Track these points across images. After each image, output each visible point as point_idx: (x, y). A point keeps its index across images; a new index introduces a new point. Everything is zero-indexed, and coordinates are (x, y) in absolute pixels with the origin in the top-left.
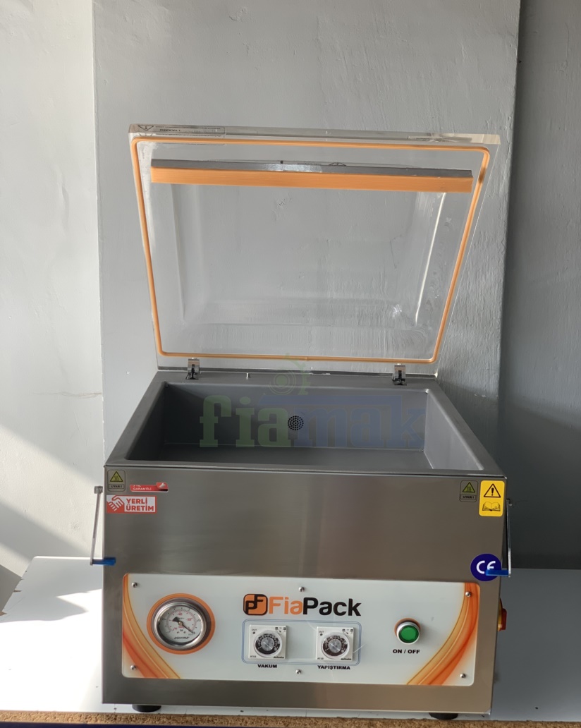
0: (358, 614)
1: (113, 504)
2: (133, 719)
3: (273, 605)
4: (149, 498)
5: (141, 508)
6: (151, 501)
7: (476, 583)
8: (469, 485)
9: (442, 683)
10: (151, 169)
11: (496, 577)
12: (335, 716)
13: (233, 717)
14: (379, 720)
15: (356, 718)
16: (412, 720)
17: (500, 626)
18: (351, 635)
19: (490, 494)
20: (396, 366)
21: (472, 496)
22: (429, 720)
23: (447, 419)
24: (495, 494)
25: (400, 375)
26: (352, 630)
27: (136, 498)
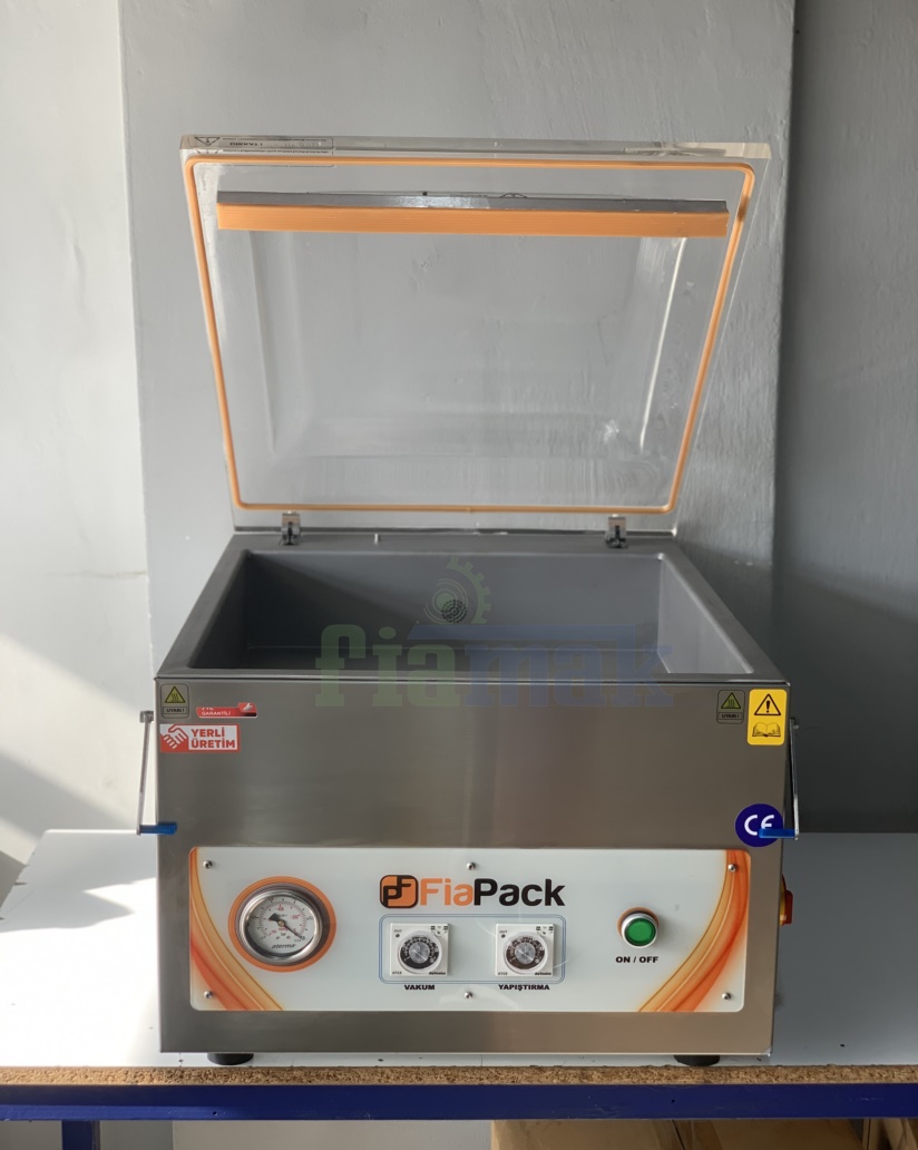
0: (560, 903)
1: (170, 737)
2: (210, 1076)
3: (427, 891)
4: (226, 727)
5: (215, 744)
6: (231, 733)
7: (744, 850)
8: (732, 697)
9: (694, 1007)
10: (217, 208)
11: (775, 840)
12: (528, 1064)
13: (367, 1069)
14: (595, 1068)
15: (561, 1067)
16: (648, 1067)
17: (782, 918)
18: (550, 936)
19: (763, 710)
20: (611, 519)
21: (736, 714)
22: (675, 1067)
23: (693, 597)
24: (772, 710)
25: (618, 532)
26: (551, 928)
27: (206, 727)
